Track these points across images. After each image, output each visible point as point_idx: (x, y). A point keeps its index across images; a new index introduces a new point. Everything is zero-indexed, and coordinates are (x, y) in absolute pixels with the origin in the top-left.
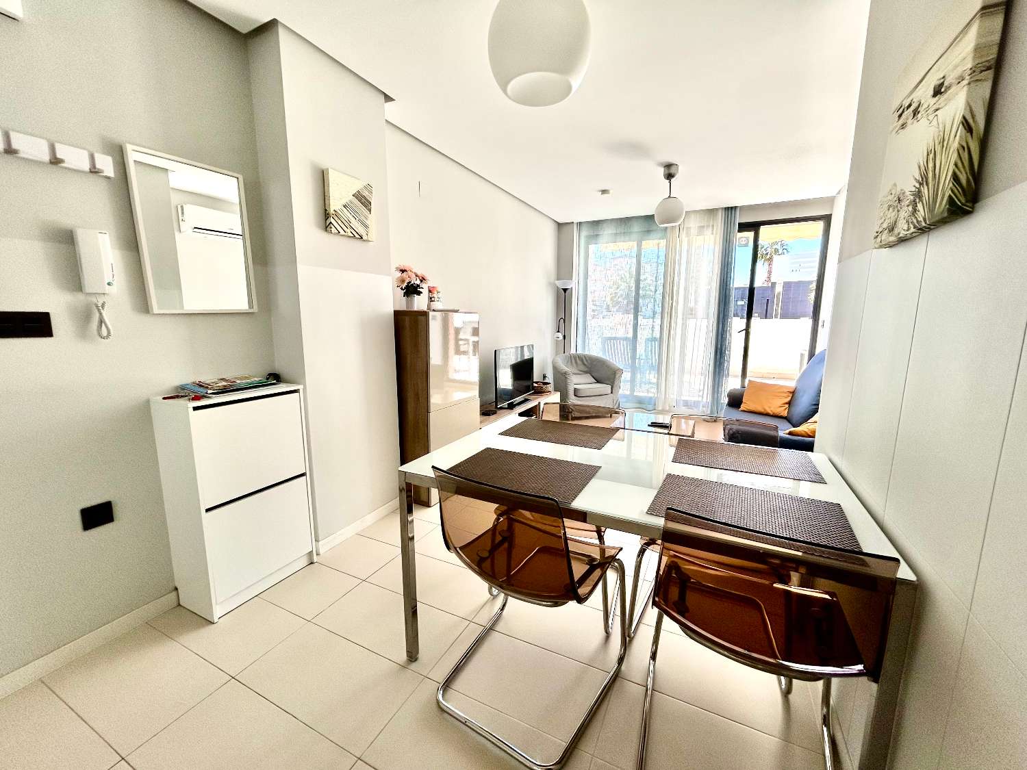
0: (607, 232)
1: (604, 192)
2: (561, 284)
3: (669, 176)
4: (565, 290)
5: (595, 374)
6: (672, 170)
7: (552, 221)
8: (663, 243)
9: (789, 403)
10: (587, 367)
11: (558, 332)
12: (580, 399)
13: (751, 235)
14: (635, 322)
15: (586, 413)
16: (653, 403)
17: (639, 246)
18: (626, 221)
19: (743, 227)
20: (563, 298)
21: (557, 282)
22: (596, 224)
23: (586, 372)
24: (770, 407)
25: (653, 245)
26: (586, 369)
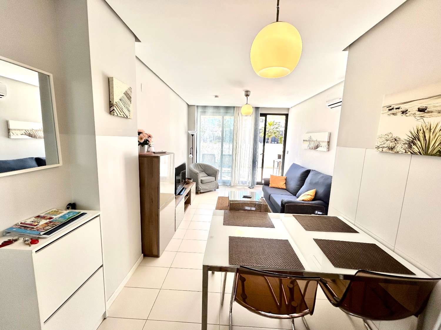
0: (210, 111)
1: (216, 96)
2: (191, 132)
3: (247, 95)
4: (193, 135)
5: (207, 172)
6: (248, 94)
7: (186, 104)
8: (232, 118)
9: (285, 183)
10: (203, 169)
11: (191, 154)
12: (204, 184)
13: (264, 118)
14: (222, 149)
15: (206, 190)
16: (230, 183)
17: (223, 118)
18: (217, 107)
19: (262, 115)
20: (191, 138)
21: (189, 131)
22: (205, 107)
23: (203, 171)
24: (280, 185)
25: (229, 118)
26: (203, 170)
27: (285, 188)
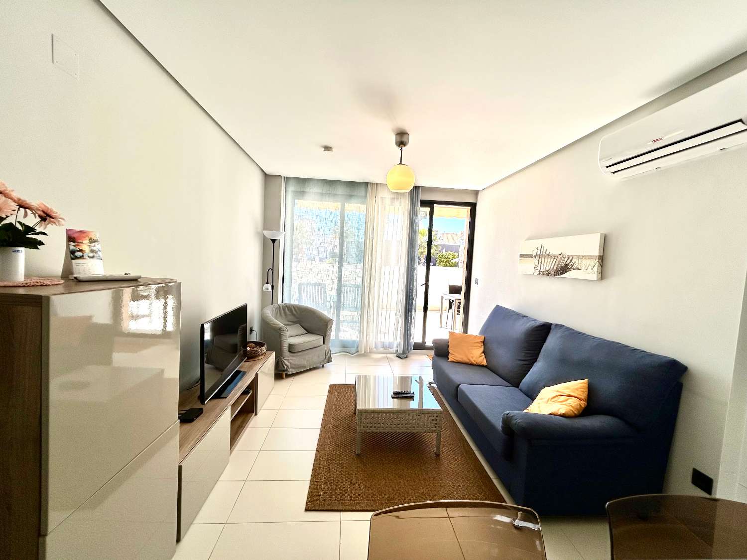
0: (313, 190)
1: (327, 148)
2: (269, 234)
3: (401, 144)
4: (274, 241)
5: (307, 325)
6: (404, 139)
9: (484, 352)
10: (297, 318)
11: (267, 283)
12: (295, 354)
13: (428, 210)
14: (340, 274)
15: (303, 367)
16: (356, 347)
17: (343, 206)
18: (331, 183)
20: (270, 247)
21: (265, 232)
22: (303, 182)
23: (295, 323)
25: (354, 208)
26: (295, 320)
27: (485, 363)
